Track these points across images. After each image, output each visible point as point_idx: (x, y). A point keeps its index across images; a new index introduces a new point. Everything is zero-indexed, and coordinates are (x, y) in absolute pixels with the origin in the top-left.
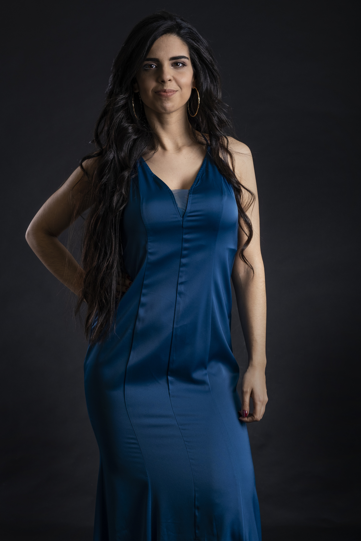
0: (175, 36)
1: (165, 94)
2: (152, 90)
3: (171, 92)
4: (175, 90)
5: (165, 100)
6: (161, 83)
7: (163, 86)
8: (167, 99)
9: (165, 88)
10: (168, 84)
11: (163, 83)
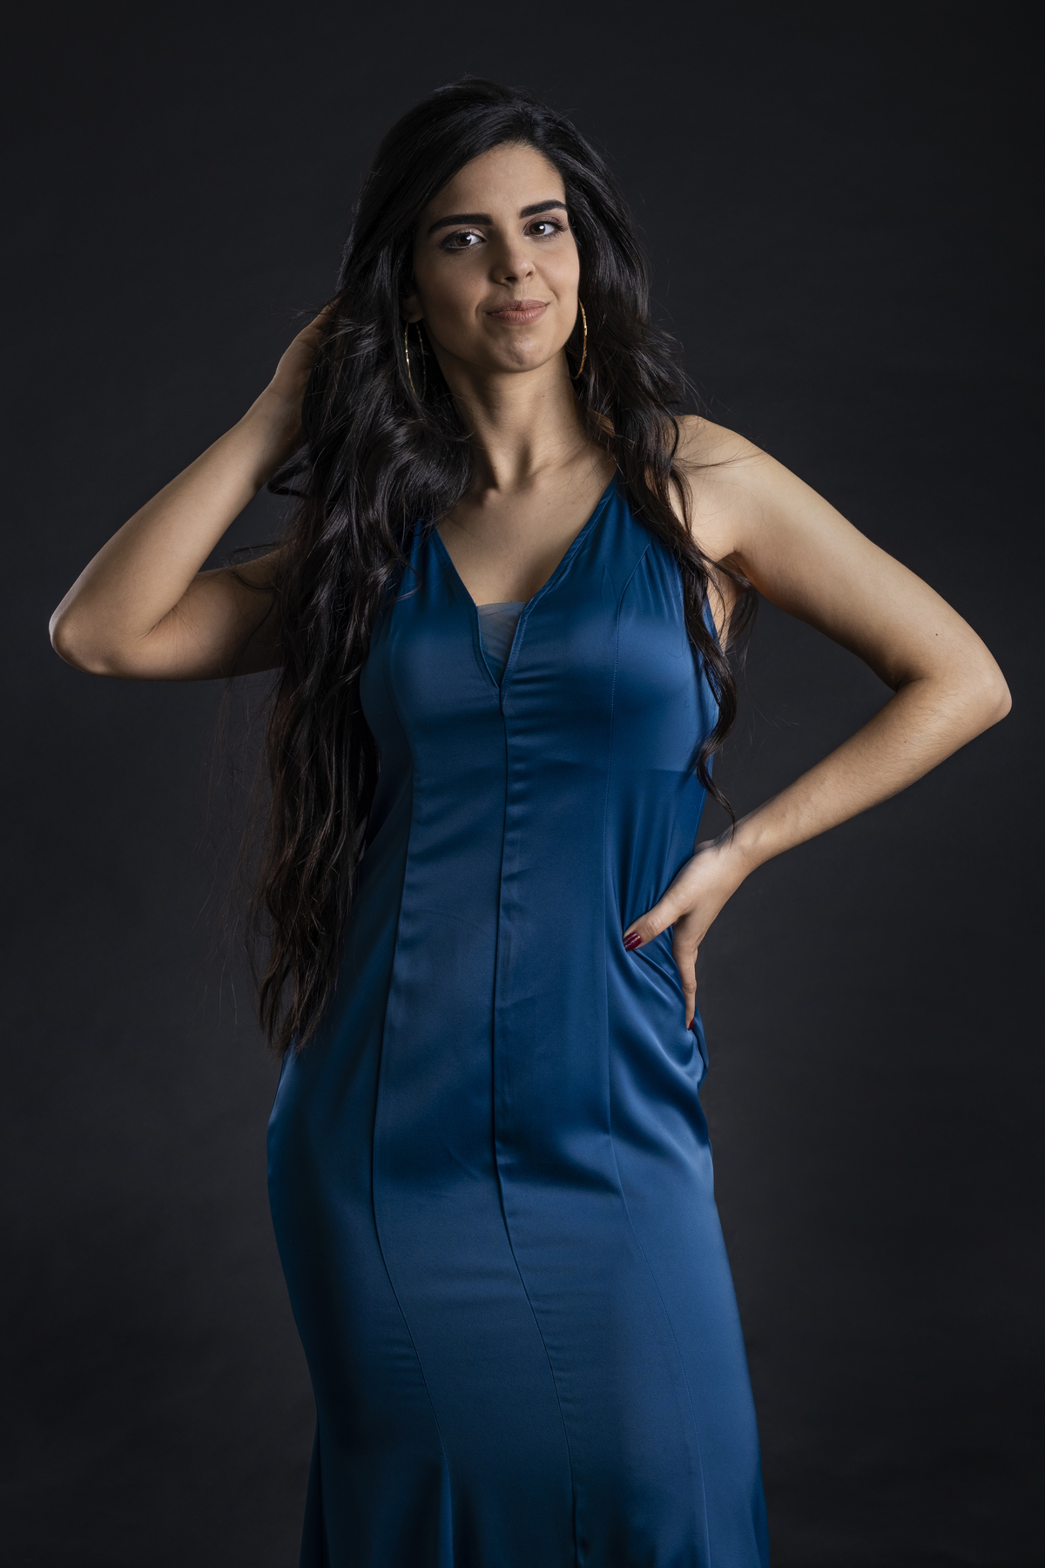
0: (526, 148)
1: (520, 314)
2: (477, 308)
3: (533, 308)
4: (543, 301)
5: (520, 332)
6: (503, 284)
7: (510, 291)
8: (524, 327)
9: (518, 298)
10: (526, 286)
11: (510, 284)
